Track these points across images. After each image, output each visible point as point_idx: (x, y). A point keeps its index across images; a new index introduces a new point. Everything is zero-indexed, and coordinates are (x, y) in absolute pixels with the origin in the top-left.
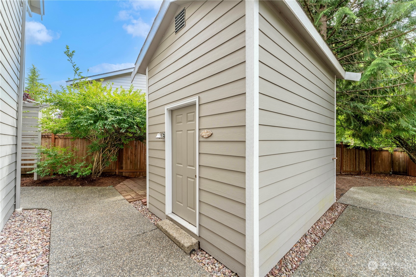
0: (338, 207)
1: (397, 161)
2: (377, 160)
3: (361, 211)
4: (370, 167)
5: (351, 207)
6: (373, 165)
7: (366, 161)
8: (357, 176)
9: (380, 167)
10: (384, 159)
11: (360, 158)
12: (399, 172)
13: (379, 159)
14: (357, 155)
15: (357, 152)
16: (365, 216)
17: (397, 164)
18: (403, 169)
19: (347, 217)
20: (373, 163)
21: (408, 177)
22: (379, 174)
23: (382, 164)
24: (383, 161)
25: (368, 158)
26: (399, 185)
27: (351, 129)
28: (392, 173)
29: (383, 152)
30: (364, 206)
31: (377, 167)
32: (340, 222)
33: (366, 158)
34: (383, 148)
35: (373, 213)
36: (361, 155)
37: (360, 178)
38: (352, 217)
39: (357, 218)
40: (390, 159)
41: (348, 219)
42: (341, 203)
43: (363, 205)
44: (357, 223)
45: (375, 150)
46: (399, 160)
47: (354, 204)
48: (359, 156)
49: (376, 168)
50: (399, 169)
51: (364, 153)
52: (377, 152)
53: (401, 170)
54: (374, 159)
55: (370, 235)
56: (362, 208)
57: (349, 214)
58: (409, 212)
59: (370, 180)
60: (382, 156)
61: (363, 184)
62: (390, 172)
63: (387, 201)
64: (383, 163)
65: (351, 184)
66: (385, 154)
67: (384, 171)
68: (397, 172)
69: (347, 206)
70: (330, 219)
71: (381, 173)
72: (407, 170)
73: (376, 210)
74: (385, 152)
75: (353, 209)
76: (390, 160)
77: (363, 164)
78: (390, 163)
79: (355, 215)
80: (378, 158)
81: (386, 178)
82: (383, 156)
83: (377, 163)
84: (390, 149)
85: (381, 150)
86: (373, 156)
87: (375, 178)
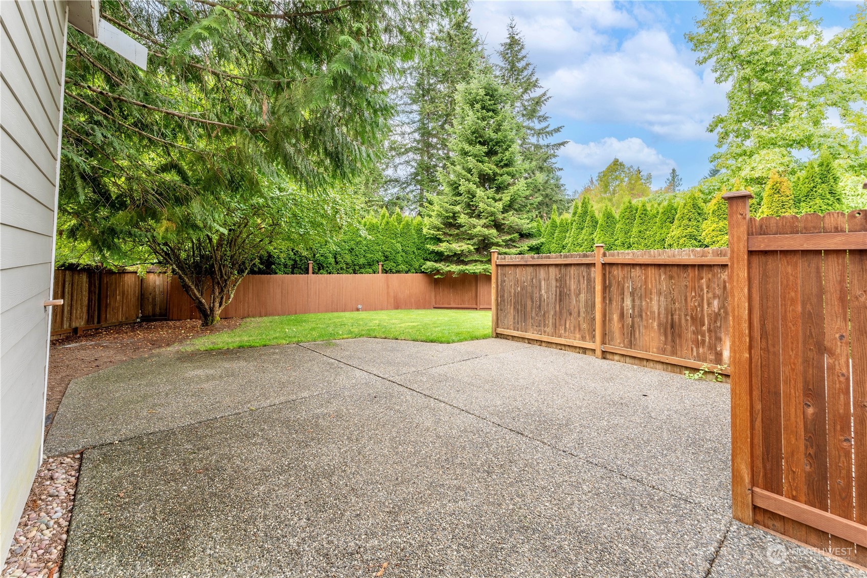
0: (52, 478)
1: (150, 294)
2: (114, 295)
3: (129, 452)
4: (96, 313)
5: (96, 452)
6: (103, 309)
7: (90, 300)
8: (69, 344)
9: (118, 310)
10: (128, 291)
11: (75, 294)
12: (154, 315)
13: (116, 293)
14: (67, 286)
15: (68, 278)
16: (148, 461)
17: (151, 300)
18: (160, 309)
19: (102, 500)
20: (105, 302)
21: (171, 323)
22: (118, 327)
23: (123, 303)
24: (125, 298)
25: (95, 293)
26: (168, 345)
27: (69, 213)
28: (141, 320)
29: (126, 274)
30: (130, 430)
31: (112, 312)
32: (85, 542)
33: (90, 292)
34: (126, 268)
35: (159, 442)
36: (77, 285)
37: (84, 348)
38: (114, 488)
39: (131, 483)
40: (138, 290)
41: (106, 506)
42: (58, 456)
43: (127, 429)
44: (138, 505)
45: (110, 272)
46: (155, 291)
47: (100, 438)
48: (72, 289)
49: (110, 313)
50: (153, 310)
51: (85, 279)
52: (114, 276)
53: (158, 310)
54: (107, 292)
55: (192, 523)
56: (126, 440)
57: (100, 484)
58: (218, 402)
59: (107, 346)
60: (123, 285)
61: (97, 363)
62: (138, 318)
63: (170, 390)
64: (125, 301)
65: (64, 374)
66: (129, 280)
67: (127, 318)
68: (149, 316)
69: (82, 454)
70: (39, 560)
71: (121, 324)
72: (166, 309)
73: (162, 429)
74: (129, 275)
75: (106, 459)
76: (138, 293)
77: (82, 309)
78: (138, 299)
79: (120, 478)
80: (116, 291)
81: (139, 334)
82: (126, 285)
83: (112, 303)
84: (140, 269)
85: (122, 272)
86: (105, 286)
87: (117, 338)
